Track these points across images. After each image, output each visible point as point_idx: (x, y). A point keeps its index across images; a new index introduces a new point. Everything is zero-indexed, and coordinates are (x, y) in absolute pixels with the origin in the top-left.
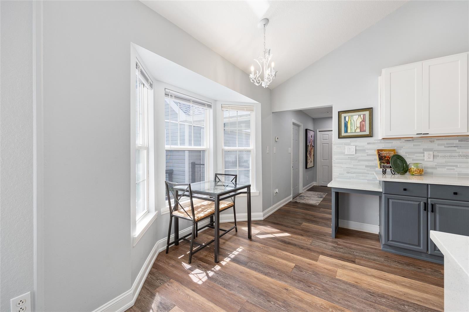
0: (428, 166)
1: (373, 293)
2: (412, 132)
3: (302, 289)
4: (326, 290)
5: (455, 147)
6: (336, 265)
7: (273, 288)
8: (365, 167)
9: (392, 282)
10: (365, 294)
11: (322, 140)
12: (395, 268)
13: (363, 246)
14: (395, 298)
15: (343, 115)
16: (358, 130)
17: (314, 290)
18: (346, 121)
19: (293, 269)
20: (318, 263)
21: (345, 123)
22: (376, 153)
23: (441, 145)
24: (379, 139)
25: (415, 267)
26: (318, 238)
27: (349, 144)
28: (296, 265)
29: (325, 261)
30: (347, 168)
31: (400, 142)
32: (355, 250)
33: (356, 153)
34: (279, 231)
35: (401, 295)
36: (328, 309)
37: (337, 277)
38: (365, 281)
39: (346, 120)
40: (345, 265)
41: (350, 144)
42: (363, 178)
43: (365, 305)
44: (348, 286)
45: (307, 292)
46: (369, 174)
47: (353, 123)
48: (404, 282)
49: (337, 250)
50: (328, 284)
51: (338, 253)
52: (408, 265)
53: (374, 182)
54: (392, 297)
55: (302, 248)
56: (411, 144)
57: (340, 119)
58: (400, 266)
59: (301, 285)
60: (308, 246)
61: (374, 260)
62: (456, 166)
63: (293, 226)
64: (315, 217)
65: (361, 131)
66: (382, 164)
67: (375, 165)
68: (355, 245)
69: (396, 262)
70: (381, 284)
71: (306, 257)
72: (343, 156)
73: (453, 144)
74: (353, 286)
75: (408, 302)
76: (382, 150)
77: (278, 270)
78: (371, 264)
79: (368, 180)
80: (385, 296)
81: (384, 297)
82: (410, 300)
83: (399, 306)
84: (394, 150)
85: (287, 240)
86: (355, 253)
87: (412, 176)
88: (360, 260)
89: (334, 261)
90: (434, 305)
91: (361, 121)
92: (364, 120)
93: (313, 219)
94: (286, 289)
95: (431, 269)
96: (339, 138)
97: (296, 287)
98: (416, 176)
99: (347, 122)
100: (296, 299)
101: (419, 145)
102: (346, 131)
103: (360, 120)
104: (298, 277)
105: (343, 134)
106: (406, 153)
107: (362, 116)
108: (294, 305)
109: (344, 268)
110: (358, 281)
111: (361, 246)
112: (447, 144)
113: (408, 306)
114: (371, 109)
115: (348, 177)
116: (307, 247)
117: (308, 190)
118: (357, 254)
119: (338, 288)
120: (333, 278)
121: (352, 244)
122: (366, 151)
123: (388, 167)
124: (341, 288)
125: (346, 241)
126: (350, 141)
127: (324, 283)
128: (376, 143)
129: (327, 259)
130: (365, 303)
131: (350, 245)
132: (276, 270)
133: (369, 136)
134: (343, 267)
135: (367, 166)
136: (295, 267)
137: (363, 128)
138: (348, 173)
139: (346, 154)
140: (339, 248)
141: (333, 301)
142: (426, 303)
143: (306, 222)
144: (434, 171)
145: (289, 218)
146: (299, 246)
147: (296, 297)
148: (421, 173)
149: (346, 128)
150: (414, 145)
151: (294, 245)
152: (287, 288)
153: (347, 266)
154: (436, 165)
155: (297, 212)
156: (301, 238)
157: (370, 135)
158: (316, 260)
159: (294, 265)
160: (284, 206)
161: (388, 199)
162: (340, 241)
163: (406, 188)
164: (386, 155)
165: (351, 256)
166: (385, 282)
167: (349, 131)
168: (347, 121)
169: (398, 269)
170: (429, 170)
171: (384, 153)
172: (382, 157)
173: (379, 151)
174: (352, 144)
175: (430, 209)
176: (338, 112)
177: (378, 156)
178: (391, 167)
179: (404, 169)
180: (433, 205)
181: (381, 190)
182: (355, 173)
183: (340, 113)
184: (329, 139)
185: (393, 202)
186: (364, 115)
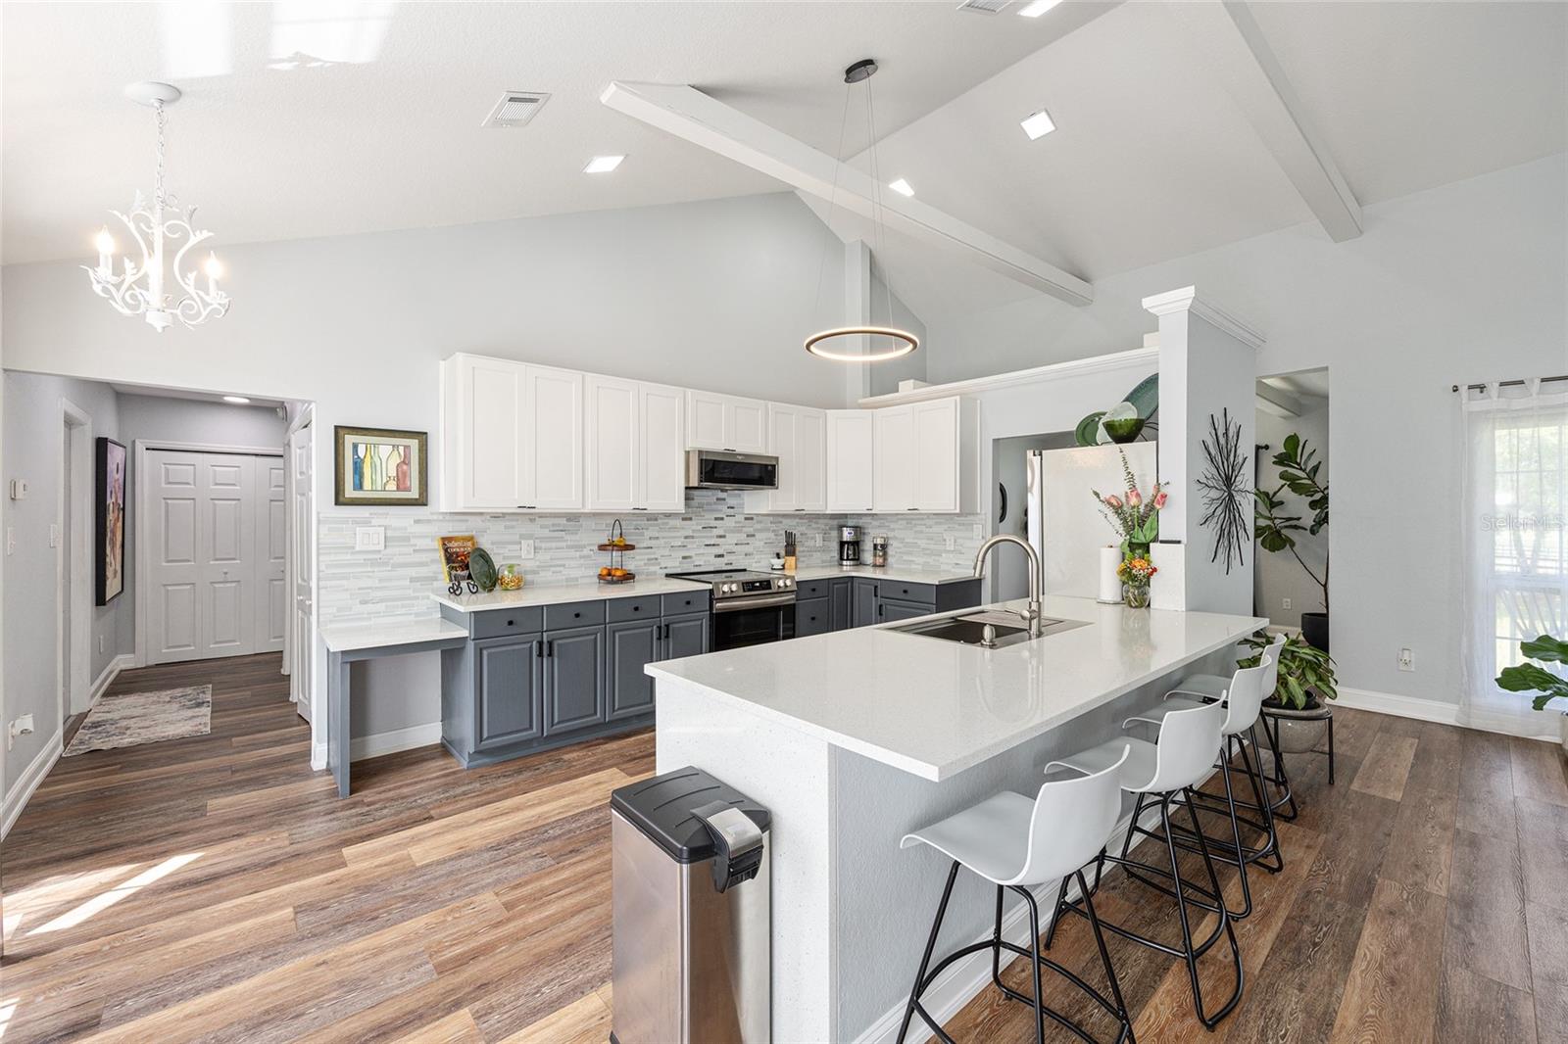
0: (528, 569)
1: (499, 845)
2: (509, 505)
3: (360, 935)
4: (415, 898)
5: (562, 531)
6: (397, 845)
7: (280, 990)
8: (411, 582)
9: (512, 812)
10: (486, 856)
11: (163, 485)
12: (505, 788)
13: (427, 780)
14: (531, 830)
15: (349, 439)
16: (392, 486)
17: (390, 917)
18: (359, 457)
19: (294, 920)
20: (352, 868)
21: (355, 463)
22: (438, 545)
23: (545, 527)
24: (442, 511)
25: (531, 771)
26: (303, 818)
27: (366, 523)
28: (294, 908)
29: (366, 854)
30: (359, 589)
31: (483, 521)
32: (414, 795)
33: (385, 546)
34: (137, 865)
35: (536, 821)
36: (444, 921)
37: (418, 865)
38: (473, 836)
39: (360, 455)
40: (416, 835)
41: (370, 522)
42: (403, 611)
43: (498, 870)
44: (451, 863)
45: (377, 931)
46: (417, 598)
47: (378, 464)
48: (529, 801)
49: (377, 817)
50: (410, 887)
51: (382, 821)
52: (520, 772)
53: (430, 617)
54: (526, 831)
55: (274, 864)
56: (500, 525)
57: (341, 448)
58: (510, 781)
59: (352, 930)
60: (287, 849)
61: (464, 793)
62: (564, 566)
63: (176, 826)
64: (233, 772)
65: (398, 489)
66: (453, 572)
67: (431, 575)
68: (408, 785)
69: (499, 777)
70: (500, 825)
71: (308, 875)
72: (349, 557)
73: (559, 525)
74: (460, 857)
75: (548, 824)
76: (450, 539)
77: (249, 953)
78: (464, 803)
79: (417, 615)
80: (517, 836)
81: (516, 840)
82: (549, 821)
83: (542, 837)
84: (471, 538)
85: (197, 874)
86: (419, 801)
87: (504, 593)
88: (439, 807)
89: (388, 840)
90: (577, 807)
91: (399, 461)
92: (406, 461)
93: (234, 779)
94: (318, 965)
95: (550, 761)
96: (336, 504)
97: (343, 942)
98: (512, 593)
99: (362, 461)
100: (365, 959)
101: (513, 527)
102: (359, 486)
103: (396, 460)
104: (328, 923)
105: (350, 492)
106: (493, 543)
107: (401, 449)
108: (370, 971)
109: (420, 840)
110: (462, 844)
111: (422, 781)
112: (553, 525)
113: (552, 828)
114: (424, 436)
115: (363, 614)
116: (286, 853)
117: (107, 694)
118: (426, 801)
119: (436, 879)
120: (414, 871)
121: (401, 787)
122: (413, 541)
123: (463, 578)
124: (442, 876)
125: (382, 789)
126: (371, 514)
127: (401, 891)
128: (434, 520)
129: (368, 847)
130: (498, 867)
131: (397, 791)
132: (241, 955)
133: (420, 502)
134: (415, 840)
135: (412, 580)
136: (296, 913)
137: (404, 481)
138: (364, 602)
139: (357, 549)
140: (376, 810)
141: (443, 903)
142: (569, 811)
143: (214, 795)
144: (536, 578)
145: (125, 814)
146: (256, 866)
147: (360, 956)
148: (519, 585)
149: (357, 477)
150: (506, 527)
151: (238, 872)
152: (321, 961)
153: (421, 833)
154: (538, 567)
155: (144, 784)
156: (244, 843)
157: (422, 501)
158: (344, 864)
159: (291, 909)
160: (42, 785)
161: (481, 650)
162: (367, 795)
163: (511, 618)
164: (458, 550)
165: (416, 812)
166: (504, 818)
167: (367, 485)
168: (362, 457)
169: (510, 786)
170: (529, 577)
171: (455, 546)
172: (451, 555)
173: (445, 540)
174: (374, 522)
175: (545, 652)
176: (336, 427)
177: (442, 553)
178: (470, 577)
179: (491, 580)
180: (550, 644)
181: (465, 633)
182: (382, 601)
183: (341, 432)
184: (195, 482)
185: (489, 655)
186: (406, 447)
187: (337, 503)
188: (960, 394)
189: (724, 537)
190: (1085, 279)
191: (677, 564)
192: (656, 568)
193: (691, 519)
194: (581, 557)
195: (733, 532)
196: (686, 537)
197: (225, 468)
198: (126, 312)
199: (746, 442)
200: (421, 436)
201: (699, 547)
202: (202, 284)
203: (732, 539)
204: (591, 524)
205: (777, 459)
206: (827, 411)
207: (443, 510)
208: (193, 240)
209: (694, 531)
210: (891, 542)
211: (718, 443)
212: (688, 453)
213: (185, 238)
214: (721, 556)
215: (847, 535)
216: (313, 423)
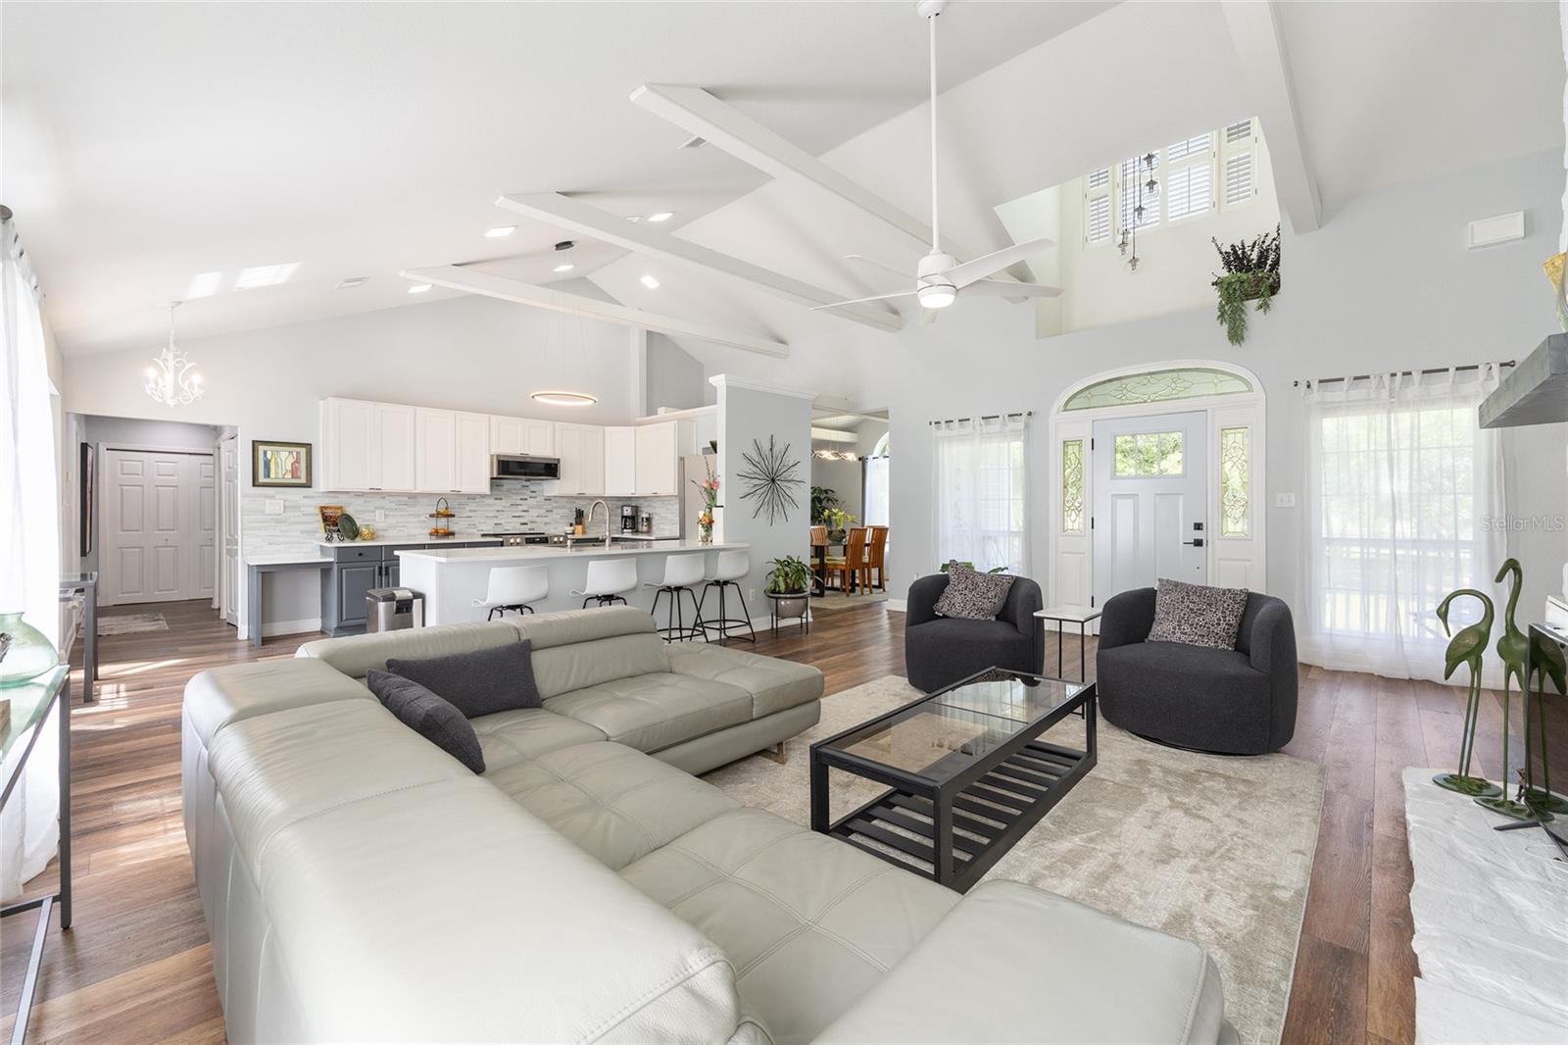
0: (381, 528)
2: (365, 487)
5: (404, 504)
15: (261, 448)
16: (289, 476)
18: (267, 459)
21: (265, 462)
22: (318, 511)
23: (391, 501)
24: (320, 491)
27: (272, 497)
30: (268, 536)
31: (348, 497)
33: (284, 511)
39: (268, 457)
41: (275, 497)
42: (296, 550)
46: (306, 542)
53: (314, 554)
56: (361, 501)
57: (256, 453)
62: (406, 526)
65: (293, 477)
66: (328, 527)
67: (314, 529)
72: (261, 517)
73: (401, 500)
76: (326, 508)
79: (305, 553)
84: (341, 508)
87: (362, 542)
92: (297, 461)
98: (366, 539)
99: (270, 461)
101: (369, 502)
102: (268, 475)
103: (291, 460)
105: (262, 479)
106: (356, 511)
107: (295, 454)
112: (398, 502)
114: (310, 446)
115: (270, 550)
122: (302, 509)
123: (334, 530)
126: (275, 492)
128: (316, 496)
135: (302, 532)
138: (270, 544)
139: (267, 512)
144: (386, 533)
148: (373, 537)
149: (266, 470)
150: (364, 502)
154: (388, 527)
157: (308, 485)
161: (342, 569)
163: (361, 552)
164: (331, 514)
167: (273, 475)
168: (269, 459)
170: (381, 533)
171: (329, 512)
172: (326, 517)
173: (322, 508)
174: (277, 497)
175: (384, 573)
176: (253, 441)
177: (320, 516)
178: (339, 531)
179: (355, 533)
180: (387, 568)
181: (332, 560)
182: (283, 543)
183: (256, 444)
184: (143, 474)
185: (347, 573)
186: (298, 453)
187: (254, 485)
188: (678, 420)
189: (527, 511)
190: (782, 342)
191: (490, 528)
192: (475, 531)
193: (501, 499)
194: (419, 521)
195: (533, 508)
196: (498, 511)
197: (166, 463)
198: (160, 400)
199: (537, 448)
200: (308, 446)
201: (508, 517)
202: (191, 385)
203: (534, 513)
204: (426, 501)
205: (559, 460)
206: (606, 428)
207: (322, 490)
208: (187, 367)
209: (505, 507)
210: (654, 516)
211: (515, 449)
212: (492, 456)
213: (184, 366)
214: (526, 524)
215: (628, 512)
216: (239, 437)
